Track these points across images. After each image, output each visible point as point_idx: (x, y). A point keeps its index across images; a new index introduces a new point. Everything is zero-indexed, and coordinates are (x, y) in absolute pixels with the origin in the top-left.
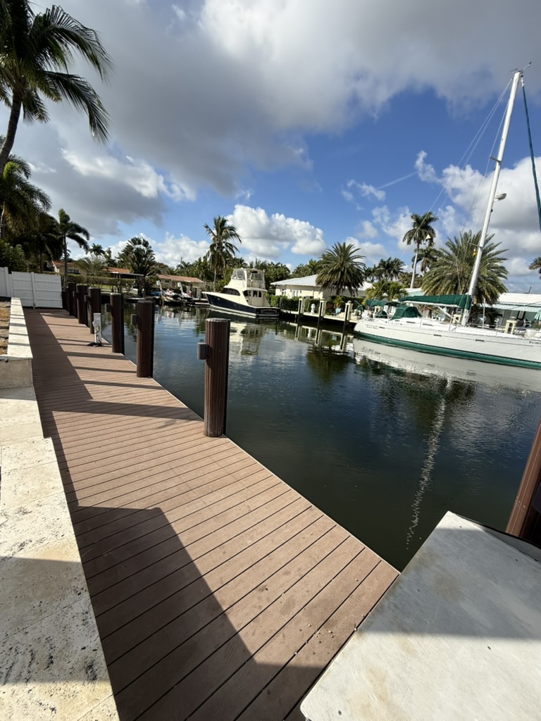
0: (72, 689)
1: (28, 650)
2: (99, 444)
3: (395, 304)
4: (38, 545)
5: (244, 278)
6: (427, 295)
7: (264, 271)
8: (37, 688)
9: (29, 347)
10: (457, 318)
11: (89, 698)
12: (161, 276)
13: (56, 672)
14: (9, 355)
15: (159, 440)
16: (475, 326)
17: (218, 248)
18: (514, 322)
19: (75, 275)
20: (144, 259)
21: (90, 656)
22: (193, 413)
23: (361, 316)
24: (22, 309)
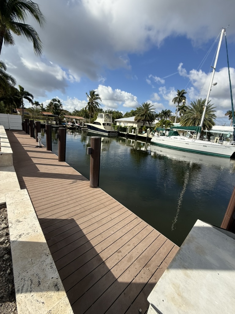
0: (50, 295)
1: (29, 279)
2: (45, 191)
3: (169, 130)
4: (27, 236)
5: (103, 117)
6: (182, 126)
7: (112, 114)
8: (35, 295)
9: (11, 148)
10: (195, 136)
11: (57, 298)
12: (66, 116)
13: (42, 288)
14: (2, 152)
15: (70, 189)
16: (202, 140)
17: (91, 104)
18: (218, 138)
19: (27, 115)
20: (58, 108)
21: (55, 281)
22: (84, 177)
23: (154, 135)
24: (5, 130)
